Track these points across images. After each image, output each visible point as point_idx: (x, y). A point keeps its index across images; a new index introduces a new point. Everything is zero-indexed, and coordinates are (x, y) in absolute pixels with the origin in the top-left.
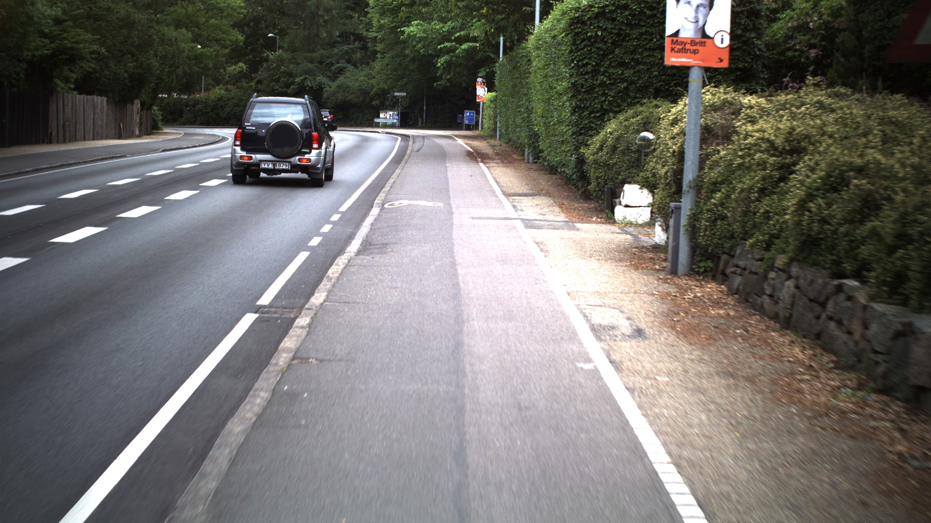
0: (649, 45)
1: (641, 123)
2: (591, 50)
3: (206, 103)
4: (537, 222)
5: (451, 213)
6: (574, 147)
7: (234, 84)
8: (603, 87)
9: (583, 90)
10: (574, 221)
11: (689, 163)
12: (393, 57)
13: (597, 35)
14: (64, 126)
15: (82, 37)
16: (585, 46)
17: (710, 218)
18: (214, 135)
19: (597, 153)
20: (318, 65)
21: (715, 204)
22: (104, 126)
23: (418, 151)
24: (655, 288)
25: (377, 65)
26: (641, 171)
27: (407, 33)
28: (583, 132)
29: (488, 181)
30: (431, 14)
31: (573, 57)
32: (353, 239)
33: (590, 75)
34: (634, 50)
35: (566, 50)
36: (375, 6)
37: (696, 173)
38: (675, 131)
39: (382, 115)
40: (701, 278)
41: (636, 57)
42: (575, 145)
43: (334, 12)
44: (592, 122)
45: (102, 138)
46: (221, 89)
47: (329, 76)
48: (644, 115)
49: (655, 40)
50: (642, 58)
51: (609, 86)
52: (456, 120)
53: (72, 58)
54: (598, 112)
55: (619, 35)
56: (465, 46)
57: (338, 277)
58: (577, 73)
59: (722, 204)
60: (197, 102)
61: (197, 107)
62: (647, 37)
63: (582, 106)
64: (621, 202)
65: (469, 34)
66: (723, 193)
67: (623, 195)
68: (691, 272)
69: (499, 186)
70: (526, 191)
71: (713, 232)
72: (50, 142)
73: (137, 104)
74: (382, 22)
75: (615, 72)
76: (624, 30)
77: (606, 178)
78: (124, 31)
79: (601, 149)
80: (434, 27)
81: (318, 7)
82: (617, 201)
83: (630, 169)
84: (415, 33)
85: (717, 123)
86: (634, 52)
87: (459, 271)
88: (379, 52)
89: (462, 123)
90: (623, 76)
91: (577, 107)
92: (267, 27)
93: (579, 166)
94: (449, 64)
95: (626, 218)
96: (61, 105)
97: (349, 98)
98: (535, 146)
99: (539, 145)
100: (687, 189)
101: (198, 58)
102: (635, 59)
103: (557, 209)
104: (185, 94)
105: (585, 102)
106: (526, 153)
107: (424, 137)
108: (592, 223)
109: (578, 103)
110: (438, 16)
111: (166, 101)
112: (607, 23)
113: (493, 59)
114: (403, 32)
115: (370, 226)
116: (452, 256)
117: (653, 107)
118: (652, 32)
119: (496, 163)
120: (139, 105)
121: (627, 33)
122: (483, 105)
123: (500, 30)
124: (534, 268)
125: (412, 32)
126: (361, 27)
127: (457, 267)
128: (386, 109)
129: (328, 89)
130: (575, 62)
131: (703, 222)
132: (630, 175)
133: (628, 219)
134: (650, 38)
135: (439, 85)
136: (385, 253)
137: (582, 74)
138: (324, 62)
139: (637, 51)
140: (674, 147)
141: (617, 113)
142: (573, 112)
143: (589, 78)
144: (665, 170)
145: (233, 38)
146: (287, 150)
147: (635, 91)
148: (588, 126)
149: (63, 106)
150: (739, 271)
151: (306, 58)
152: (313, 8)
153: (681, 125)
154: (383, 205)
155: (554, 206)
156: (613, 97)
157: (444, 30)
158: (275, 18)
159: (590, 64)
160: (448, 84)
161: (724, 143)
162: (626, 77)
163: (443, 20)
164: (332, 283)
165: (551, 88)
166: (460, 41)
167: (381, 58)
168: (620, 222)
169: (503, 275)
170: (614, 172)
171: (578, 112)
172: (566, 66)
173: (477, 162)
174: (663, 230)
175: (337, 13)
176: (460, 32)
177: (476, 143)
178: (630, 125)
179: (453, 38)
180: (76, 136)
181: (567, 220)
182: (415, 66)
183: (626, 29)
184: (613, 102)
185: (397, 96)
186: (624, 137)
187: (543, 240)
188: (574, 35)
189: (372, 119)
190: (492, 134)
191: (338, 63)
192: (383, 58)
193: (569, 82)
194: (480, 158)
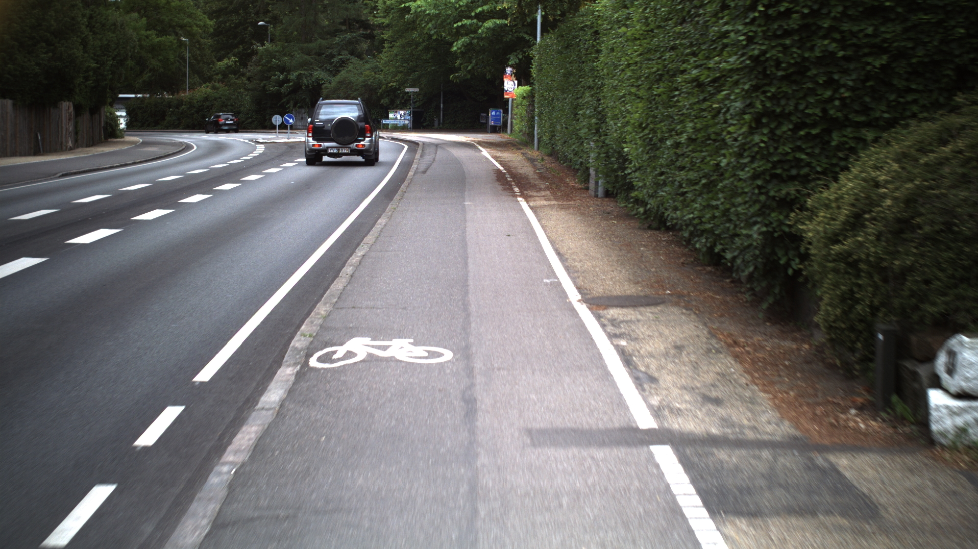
3: (191, 105)
7: (222, 82)
8: (829, 65)
9: (780, 73)
12: (403, 46)
19: (846, 234)
20: (317, 57)
23: (424, 172)
25: (384, 57)
27: (413, 11)
28: (779, 171)
33: (796, 38)
39: (391, 116)
44: (799, 149)
46: (207, 87)
47: (329, 70)
48: (973, 136)
51: (843, 63)
52: (479, 120)
54: (814, 125)
56: (489, 24)
58: (764, 33)
60: (180, 103)
61: (181, 108)
63: (778, 110)
64: (941, 377)
65: (495, 8)
70: (630, 290)
73: (67, 107)
75: (855, 29)
82: (922, 371)
84: (423, 8)
88: (386, 40)
89: (487, 123)
90: (878, 40)
91: (766, 113)
94: (468, 48)
95: (965, 432)
104: (169, 93)
105: (783, 102)
106: (592, 181)
107: (437, 146)
109: (768, 105)
113: (528, 41)
114: (407, 10)
119: (544, 198)
120: (72, 109)
122: (512, 102)
125: (419, 7)
126: (366, 12)
128: (396, 108)
129: (327, 85)
135: (456, 77)
137: (775, 36)
138: (323, 54)
141: (878, 129)
142: (757, 124)
143: (792, 46)
146: (347, 138)
147: (906, 76)
148: (790, 157)
151: (301, 49)
154: (309, 353)
156: (852, 89)
157: (461, 3)
159: (796, 12)
160: (469, 77)
162: (885, 40)
166: (482, 17)
167: (389, 47)
168: (948, 443)
170: (905, 291)
171: (767, 125)
173: (514, 195)
176: (482, 6)
177: (507, 155)
179: (473, 14)
181: (789, 427)
182: (429, 56)
184: (853, 101)
185: (408, 92)
186: (932, 197)
189: (380, 120)
190: (527, 140)
191: (339, 54)
192: (391, 47)
193: (743, 55)
194: (517, 186)
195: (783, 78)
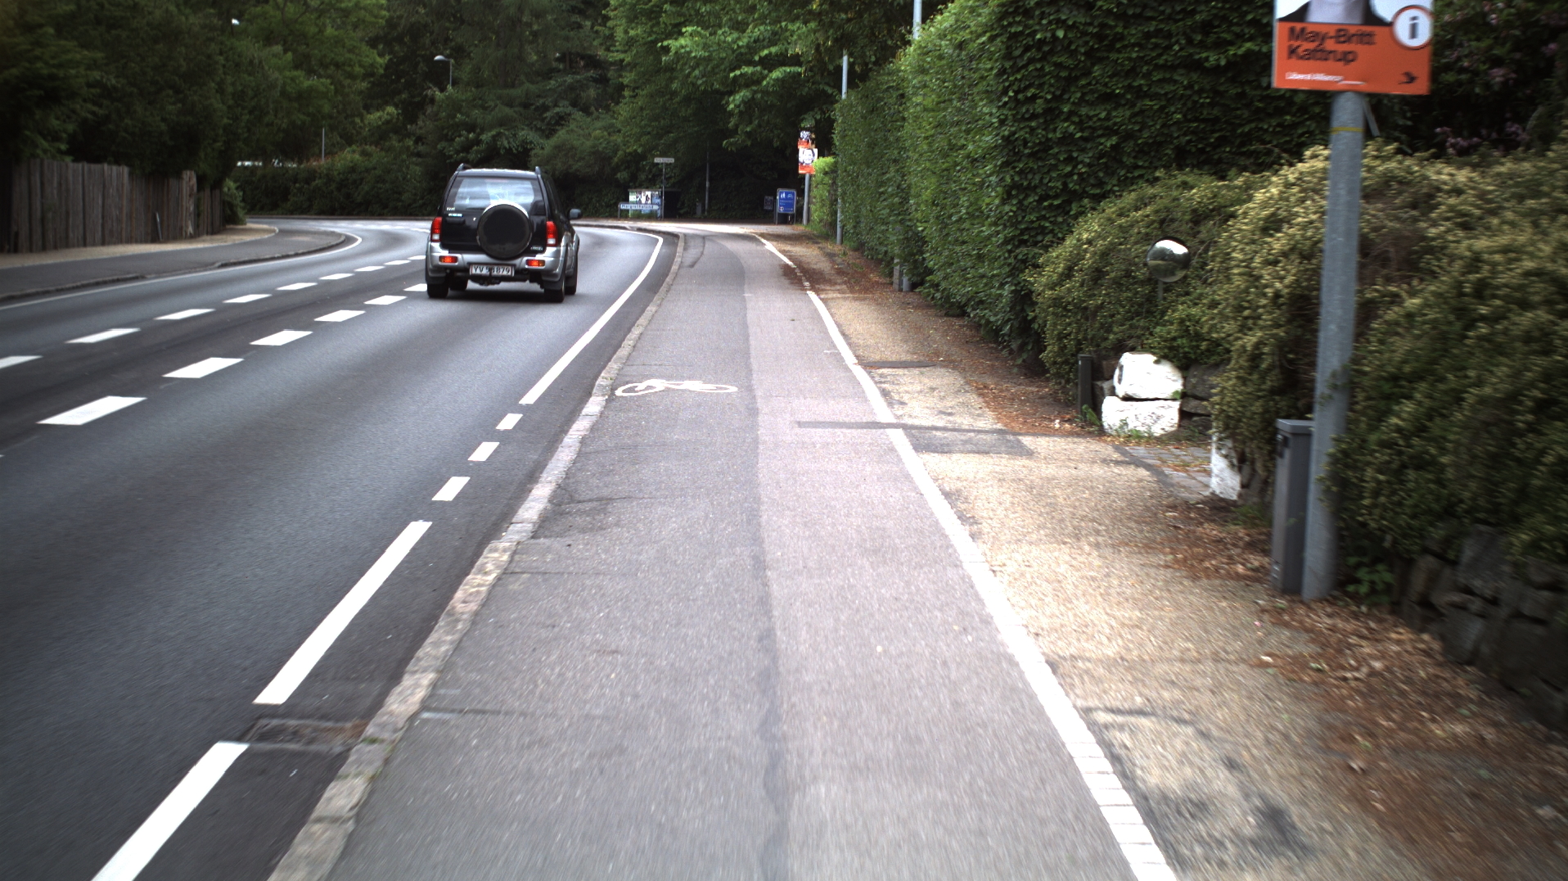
0: (1164, 57)
1: (1153, 222)
2: (1042, 68)
3: (329, 179)
4: (939, 434)
5: (753, 412)
6: (1007, 269)
7: (377, 144)
8: (1068, 144)
9: (1027, 151)
10: (1017, 429)
11: (1333, 327)
12: (652, 96)
13: (1054, 37)
14: (43, 220)
15: (69, 56)
16: (1031, 61)
17: (1389, 462)
18: (333, 234)
19: (1060, 283)
20: (521, 109)
21: (1399, 430)
22: (125, 219)
23: (692, 266)
24: (1260, 642)
25: (624, 110)
26: (1157, 324)
27: (673, 50)
28: (1026, 237)
29: (825, 332)
30: (718, 16)
31: (1007, 84)
32: (536, 482)
33: (1041, 121)
34: (1133, 69)
35: (992, 69)
36: (620, 6)
37: (1349, 354)
38: (1277, 246)
39: (632, 198)
40: (1364, 609)
41: (1136, 84)
42: (1009, 264)
43: (550, 18)
44: (1044, 218)
45: (120, 241)
46: (354, 152)
47: (540, 129)
48: (1159, 203)
49: (1176, 48)
50: (1150, 86)
51: (1081, 143)
52: (762, 206)
53: (53, 94)
54: (1056, 197)
55: (1099, 37)
56: (777, 74)
57: (476, 614)
58: (1014, 116)
59: (1420, 430)
60: (312, 175)
61: (314, 184)
62: (1160, 41)
63: (1025, 183)
64: (1114, 388)
65: (787, 50)
66: (1420, 403)
67: (1120, 376)
68: (1336, 593)
69: (850, 344)
70: (905, 357)
71: (1395, 498)
72: (15, 250)
73: (189, 178)
74: (632, 33)
75: (1092, 113)
76: (1111, 28)
77: (1080, 337)
78: (160, 46)
79: (1068, 274)
80: (722, 38)
81: (520, 9)
82: (1106, 385)
83: (1132, 319)
84: (688, 50)
85: (1384, 227)
86: (1132, 72)
87: (775, 588)
88: (627, 86)
89: (774, 210)
91: (1015, 186)
92: (433, 43)
93: (1018, 308)
94: (749, 105)
95: (1126, 424)
96: (38, 184)
97: (575, 167)
98: (916, 261)
99: (924, 259)
100: (1327, 392)
101: (303, 98)
102: (1133, 87)
103: (974, 399)
104: (293, 160)
105: (1030, 176)
106: (896, 274)
107: (704, 238)
108: (1054, 435)
109: (1017, 178)
110: (731, 19)
111: (259, 173)
112: (1075, 13)
113: (830, 95)
114: (666, 50)
115: (578, 445)
116: (757, 540)
117: (1178, 186)
118: (1169, 30)
119: (839, 291)
120: (194, 180)
121: (1117, 33)
122: (810, 180)
123: (844, 42)
124: (951, 573)
125: (682, 47)
126: (595, 43)
127: (769, 573)
128: (639, 186)
129: (537, 151)
130: (1011, 94)
131: (1369, 473)
132: (1132, 332)
133: (1131, 427)
134: (1166, 43)
135: (731, 144)
136: (601, 528)
137: (1023, 119)
138: (532, 105)
139: (1138, 70)
140: (1278, 285)
141: (1098, 199)
142: (1007, 197)
143: (1038, 128)
144: (1254, 340)
145: (367, 61)
146: (509, 247)
147: (1133, 154)
148: (1035, 225)
149: (42, 184)
150: (1476, 605)
151: (499, 97)
152: (512, 11)
153: (1291, 231)
154: (613, 389)
155: (966, 392)
156: (1089, 165)
157: (741, 44)
158: (448, 29)
159: (1041, 97)
160: (748, 143)
161: (1410, 277)
162: (1115, 124)
163: (740, 27)
164: (457, 636)
165: (953, 148)
166: (769, 63)
167: (631, 97)
168: (1114, 433)
169: (881, 600)
170: (1097, 325)
171: (1016, 196)
172: (991, 101)
173: (803, 289)
174: (1232, 466)
175: (555, 20)
176: (769, 47)
177: (799, 250)
178: (1132, 226)
179: (757, 58)
180: (67, 237)
181: (999, 426)
182: (689, 111)
183: (1116, 26)
184: (1089, 175)
185: (658, 164)
186: (1120, 251)
187: (959, 485)
188: (1009, 39)
189: (616, 204)
190: (828, 232)
191: (556, 105)
192: (634, 97)
193: (997, 135)
194: (808, 280)
195: (1030, 155)
